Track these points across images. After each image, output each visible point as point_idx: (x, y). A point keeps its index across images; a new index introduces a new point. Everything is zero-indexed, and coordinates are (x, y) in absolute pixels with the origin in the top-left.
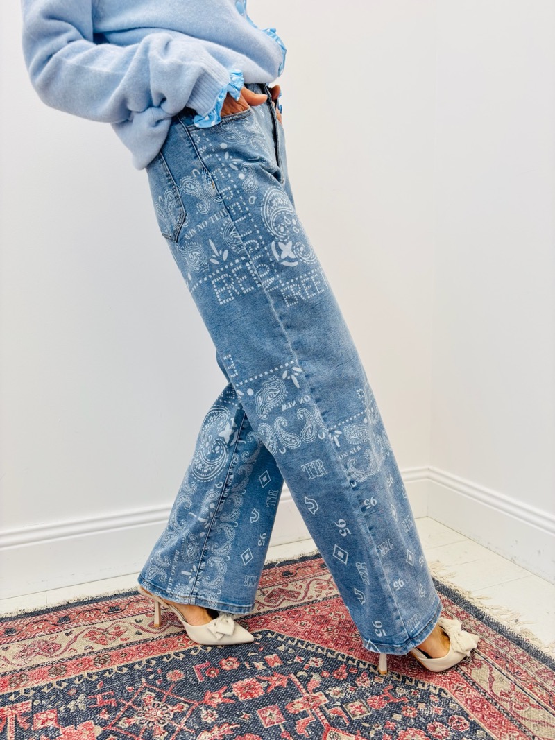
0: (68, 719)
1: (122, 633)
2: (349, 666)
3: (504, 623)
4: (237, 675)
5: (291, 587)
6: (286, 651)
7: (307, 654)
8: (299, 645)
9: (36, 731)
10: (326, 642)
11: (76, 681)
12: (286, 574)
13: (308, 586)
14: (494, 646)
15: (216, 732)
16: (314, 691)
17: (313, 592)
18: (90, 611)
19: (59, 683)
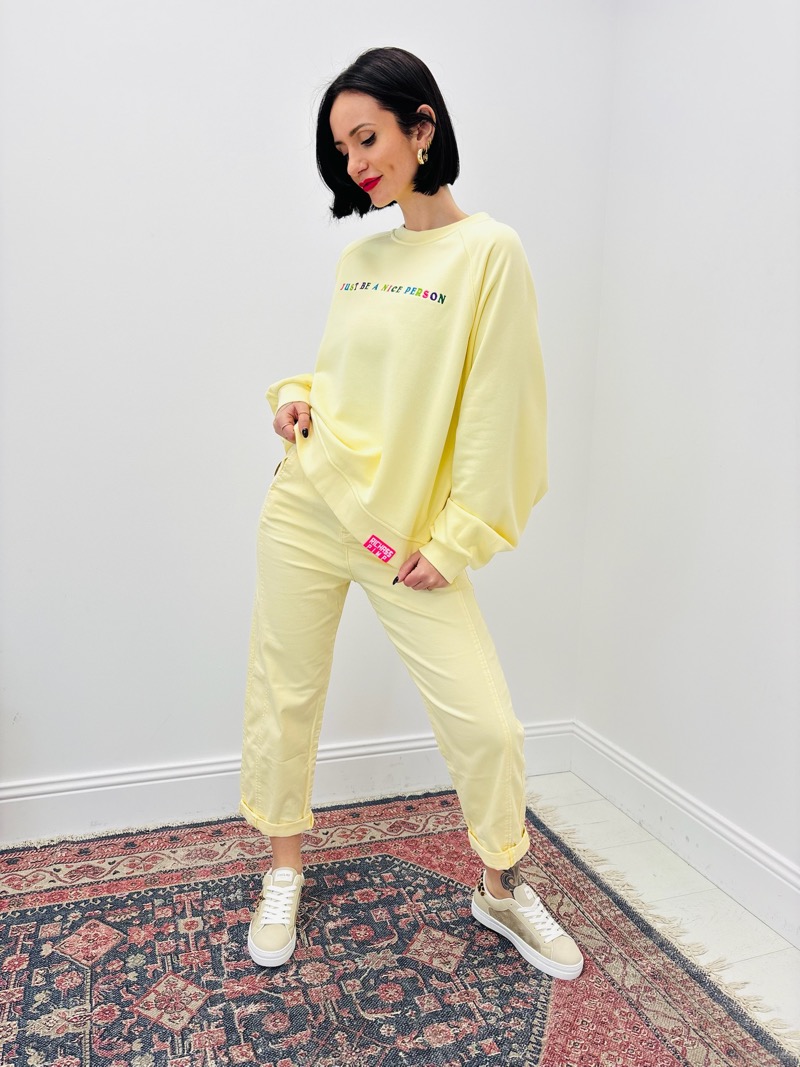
0: (230, 906)
1: (266, 847)
2: (448, 886)
3: (588, 863)
4: (358, 885)
5: (412, 820)
6: (400, 871)
7: (416, 875)
8: (411, 868)
9: (207, 912)
10: (434, 867)
11: (233, 880)
12: (409, 808)
13: (427, 820)
14: (573, 880)
15: (339, 922)
16: (417, 901)
17: (430, 826)
18: (237, 827)
19: (220, 881)
